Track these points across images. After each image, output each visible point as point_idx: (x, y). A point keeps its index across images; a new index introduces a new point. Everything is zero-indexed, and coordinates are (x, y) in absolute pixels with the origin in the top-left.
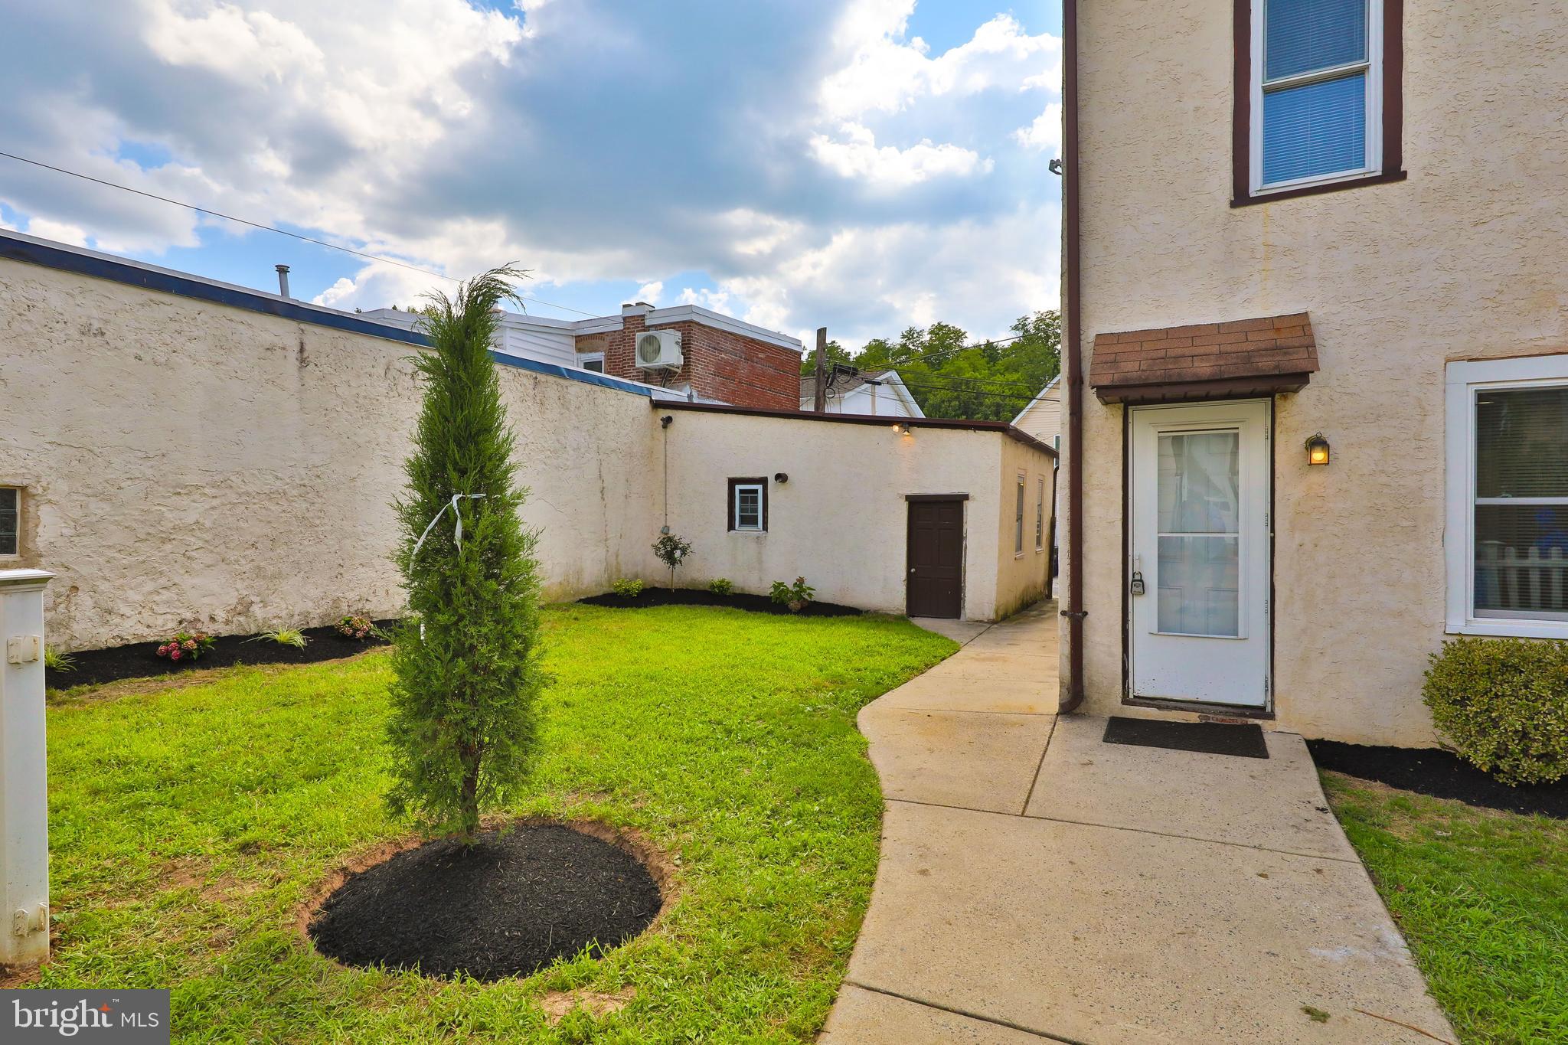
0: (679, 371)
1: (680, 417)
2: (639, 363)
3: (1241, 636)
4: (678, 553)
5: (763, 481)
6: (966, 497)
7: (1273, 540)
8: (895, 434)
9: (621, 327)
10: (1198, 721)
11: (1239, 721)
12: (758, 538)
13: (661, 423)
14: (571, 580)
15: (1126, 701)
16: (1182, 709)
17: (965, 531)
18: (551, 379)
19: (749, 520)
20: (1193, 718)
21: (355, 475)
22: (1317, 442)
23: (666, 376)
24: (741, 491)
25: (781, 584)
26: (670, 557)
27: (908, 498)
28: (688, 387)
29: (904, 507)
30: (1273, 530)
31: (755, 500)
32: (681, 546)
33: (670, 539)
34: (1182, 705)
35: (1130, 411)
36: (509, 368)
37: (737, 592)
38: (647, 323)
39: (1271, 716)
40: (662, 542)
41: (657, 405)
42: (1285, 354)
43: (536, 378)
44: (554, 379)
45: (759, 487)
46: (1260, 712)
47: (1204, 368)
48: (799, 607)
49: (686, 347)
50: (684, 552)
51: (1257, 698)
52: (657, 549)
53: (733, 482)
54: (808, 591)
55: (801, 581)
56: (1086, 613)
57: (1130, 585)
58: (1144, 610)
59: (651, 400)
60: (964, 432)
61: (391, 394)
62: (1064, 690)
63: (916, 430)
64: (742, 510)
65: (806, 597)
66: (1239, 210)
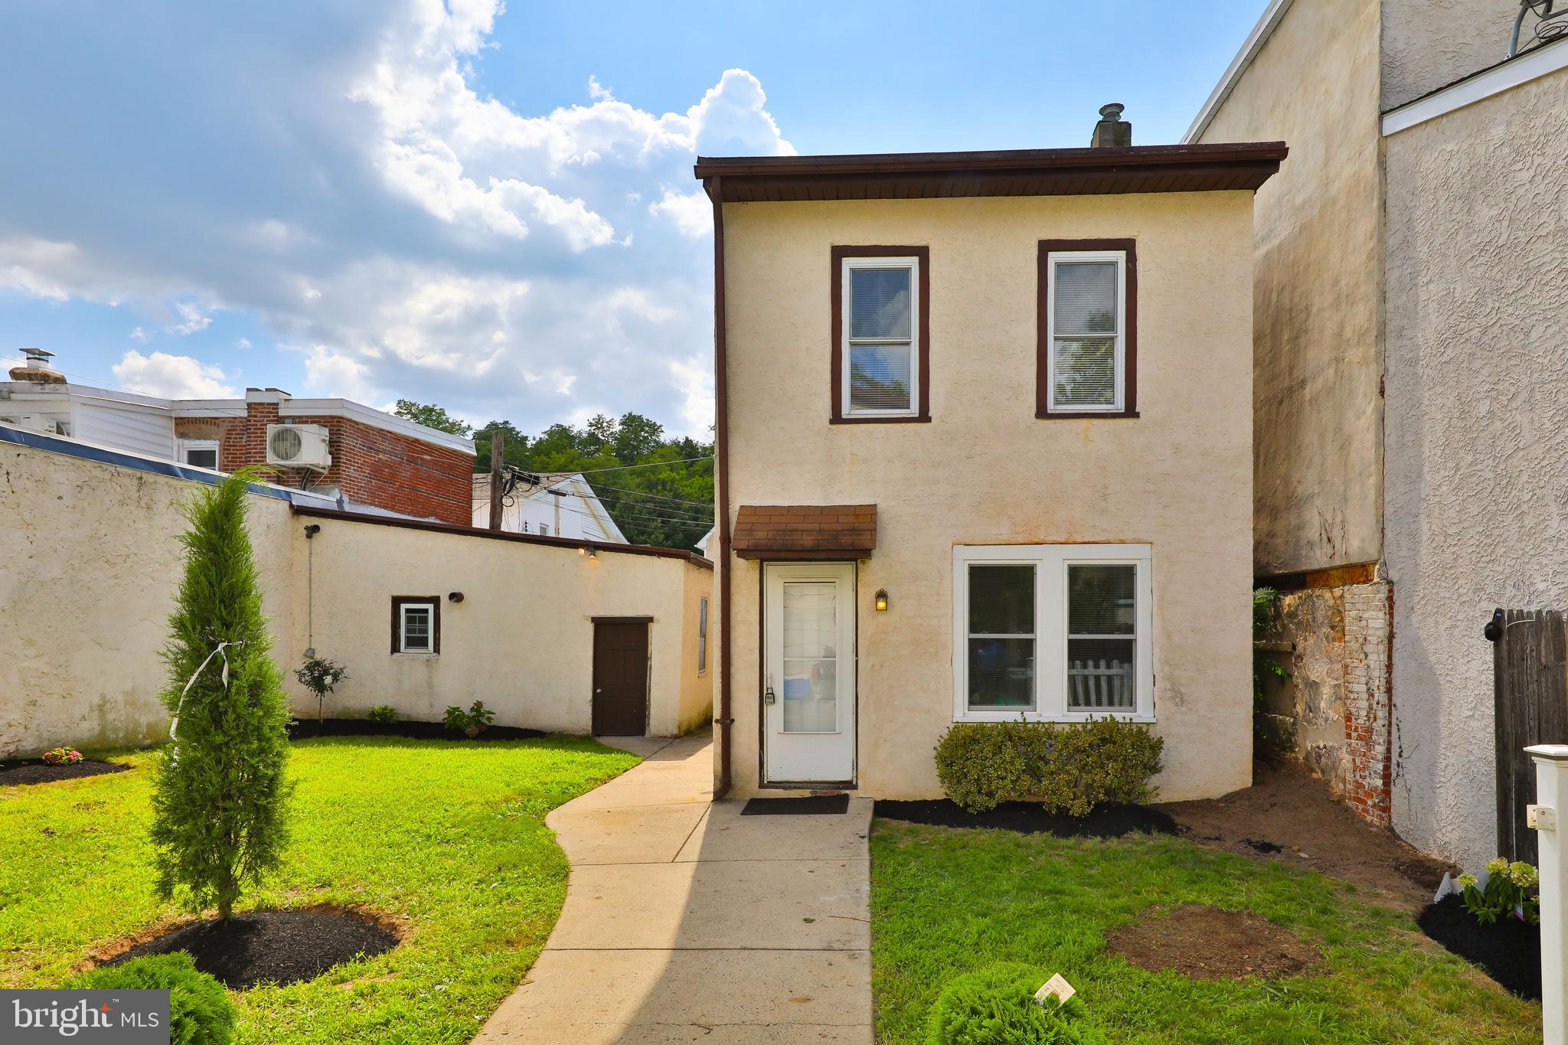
0: (326, 472)
1: (328, 526)
2: (271, 459)
3: (837, 731)
4: (328, 680)
5: (435, 601)
6: (651, 619)
7: (857, 661)
8: (581, 556)
9: (244, 414)
10: (810, 795)
11: (836, 792)
12: (428, 661)
13: (305, 532)
15: (762, 786)
16: (799, 788)
17: (649, 652)
18: (162, 479)
19: (417, 641)
20: (806, 793)
22: (882, 595)
23: (307, 477)
24: (408, 611)
25: (457, 709)
26: (318, 684)
27: (594, 620)
28: (337, 491)
29: (590, 629)
30: (857, 656)
31: (425, 621)
32: (331, 671)
33: (318, 664)
34: (800, 785)
35: (765, 566)
36: (105, 467)
37: (401, 719)
38: (282, 413)
39: (855, 787)
40: (308, 668)
41: (298, 511)
42: (859, 534)
43: (141, 478)
44: (166, 480)
45: (430, 607)
46: (850, 785)
47: (808, 541)
48: (478, 732)
49: (334, 446)
50: (336, 677)
51: (846, 775)
52: (301, 675)
53: (397, 601)
54: (487, 715)
55: (479, 705)
56: (733, 720)
57: (765, 697)
58: (775, 714)
59: (291, 506)
60: (649, 558)
62: (718, 782)
63: (601, 553)
64: (408, 631)
65: (485, 721)
66: (834, 427)
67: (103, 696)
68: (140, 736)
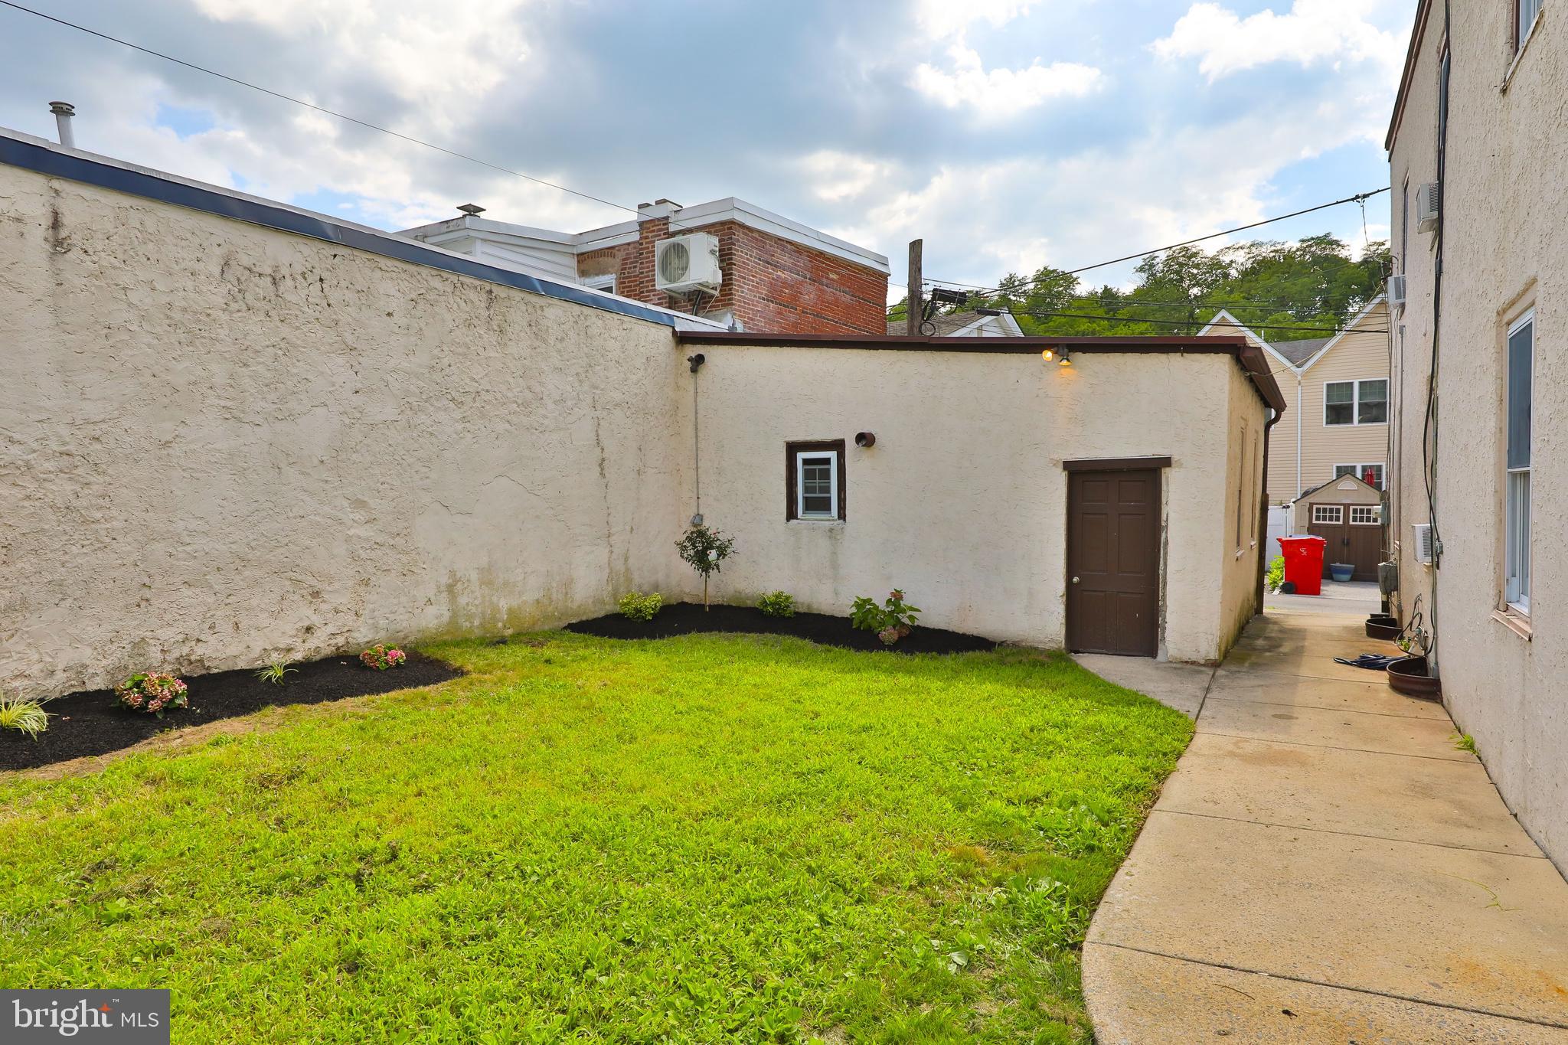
0: (716, 293)
1: (716, 355)
2: (661, 284)
4: (713, 555)
5: (838, 446)
6: (1167, 462)
8: (1046, 365)
9: (636, 237)
12: (831, 530)
13: (689, 364)
14: (554, 596)
17: (1164, 517)
18: (517, 295)
19: (817, 505)
21: (169, 438)
23: (698, 300)
24: (806, 462)
25: (868, 601)
26: (701, 561)
27: (1068, 466)
28: (729, 316)
29: (1061, 479)
31: (826, 474)
32: (718, 543)
33: (701, 534)
37: (801, 610)
38: (672, 228)
40: (689, 539)
41: (683, 339)
43: (491, 292)
44: (522, 295)
45: (832, 455)
48: (896, 637)
49: (725, 258)
50: (722, 553)
52: (684, 548)
53: (793, 448)
54: (909, 613)
55: (897, 596)
59: (674, 332)
60: (1163, 357)
61: (234, 306)
63: (1080, 358)
64: (806, 489)
65: (906, 621)
67: (452, 573)
68: (500, 625)
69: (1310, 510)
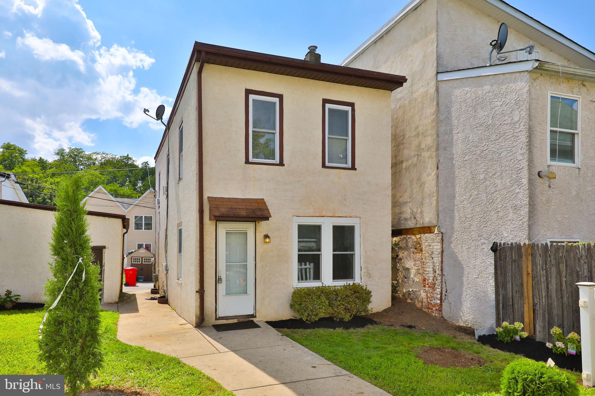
3: (248, 294)
6: (104, 247)
7: (256, 264)
10: (237, 322)
11: (248, 320)
15: (216, 319)
16: (233, 319)
20: (235, 321)
22: (266, 236)
30: (256, 262)
34: (233, 318)
35: (217, 223)
39: (255, 317)
42: (263, 211)
46: (253, 316)
51: (251, 312)
56: (204, 291)
57: (218, 280)
58: (222, 287)
62: (197, 319)
65: (14, 300)
66: (247, 165)
69: (131, 259)
